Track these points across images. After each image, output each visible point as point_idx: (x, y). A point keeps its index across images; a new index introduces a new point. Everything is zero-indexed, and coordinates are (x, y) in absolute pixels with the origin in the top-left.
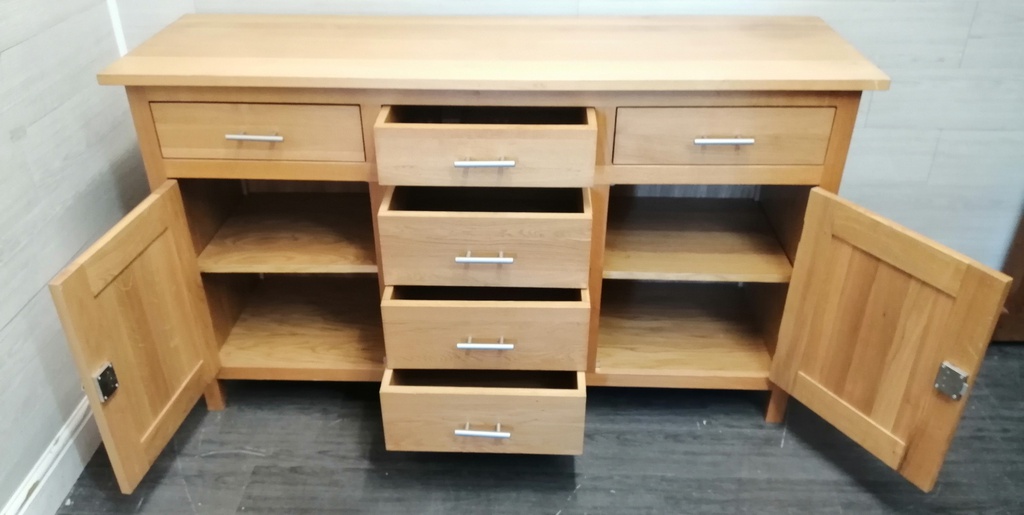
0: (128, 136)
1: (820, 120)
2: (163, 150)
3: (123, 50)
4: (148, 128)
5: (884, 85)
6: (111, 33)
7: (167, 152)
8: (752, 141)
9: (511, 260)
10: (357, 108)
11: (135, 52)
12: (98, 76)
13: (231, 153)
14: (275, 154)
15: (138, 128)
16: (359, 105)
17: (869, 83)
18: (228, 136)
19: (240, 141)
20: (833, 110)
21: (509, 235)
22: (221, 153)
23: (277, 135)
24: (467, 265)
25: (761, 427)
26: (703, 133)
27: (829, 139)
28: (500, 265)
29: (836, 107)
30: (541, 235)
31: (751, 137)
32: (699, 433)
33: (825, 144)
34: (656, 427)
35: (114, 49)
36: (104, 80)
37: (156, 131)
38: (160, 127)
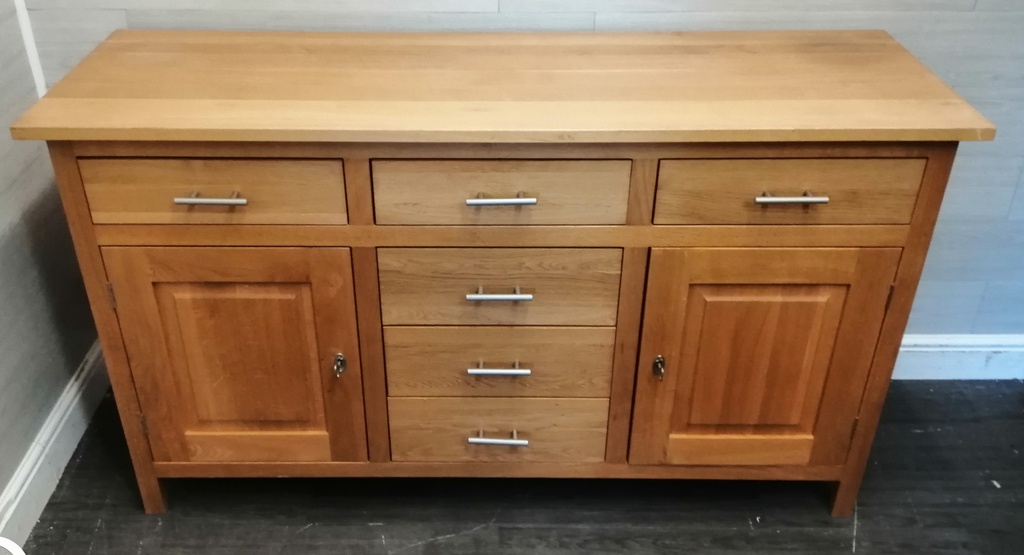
1: (909, 174)
2: (93, 214)
5: (989, 134)
7: (99, 217)
8: (826, 199)
9: (530, 296)
10: (339, 164)
11: (54, 91)
12: (12, 129)
13: (180, 217)
14: (236, 218)
16: (342, 159)
17: (970, 134)
18: (177, 200)
19: (192, 205)
20: (923, 162)
21: (528, 268)
22: (167, 217)
23: (238, 197)
24: (478, 303)
25: (826, 524)
26: (765, 188)
27: (917, 197)
28: (516, 302)
29: (927, 158)
30: (564, 268)
31: (823, 194)
32: (751, 534)
33: (911, 201)
34: (700, 527)
36: (19, 134)
37: (85, 192)
38: (89, 188)
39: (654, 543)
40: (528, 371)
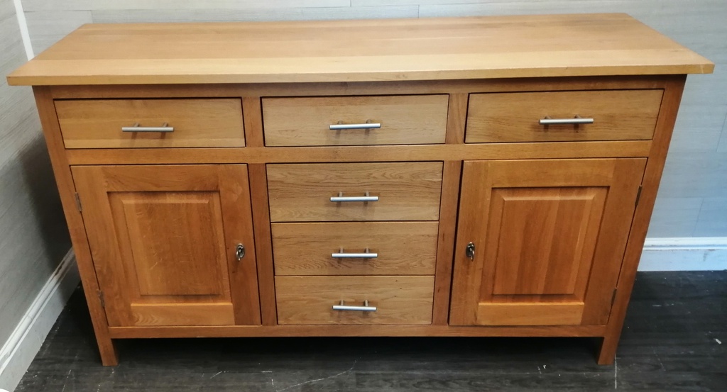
0: (34, 128)
1: (650, 101)
2: (65, 142)
3: (30, 55)
4: (52, 122)
5: (709, 69)
6: (20, 41)
7: (69, 143)
8: (591, 120)
9: (376, 198)
10: (239, 101)
11: (40, 57)
12: (8, 78)
13: (127, 143)
14: (166, 143)
15: (43, 122)
16: (240, 98)
17: (695, 69)
18: (124, 129)
19: (135, 132)
20: (661, 92)
21: (374, 177)
22: (118, 143)
23: (167, 126)
24: (339, 203)
26: (546, 115)
27: (657, 118)
28: (366, 202)
29: (664, 89)
30: (401, 177)
31: (589, 116)
32: (540, 377)
33: (653, 121)
34: (502, 373)
35: (23, 54)
36: (13, 81)
37: (59, 124)
38: (62, 121)
39: (469, 384)
40: (376, 255)
